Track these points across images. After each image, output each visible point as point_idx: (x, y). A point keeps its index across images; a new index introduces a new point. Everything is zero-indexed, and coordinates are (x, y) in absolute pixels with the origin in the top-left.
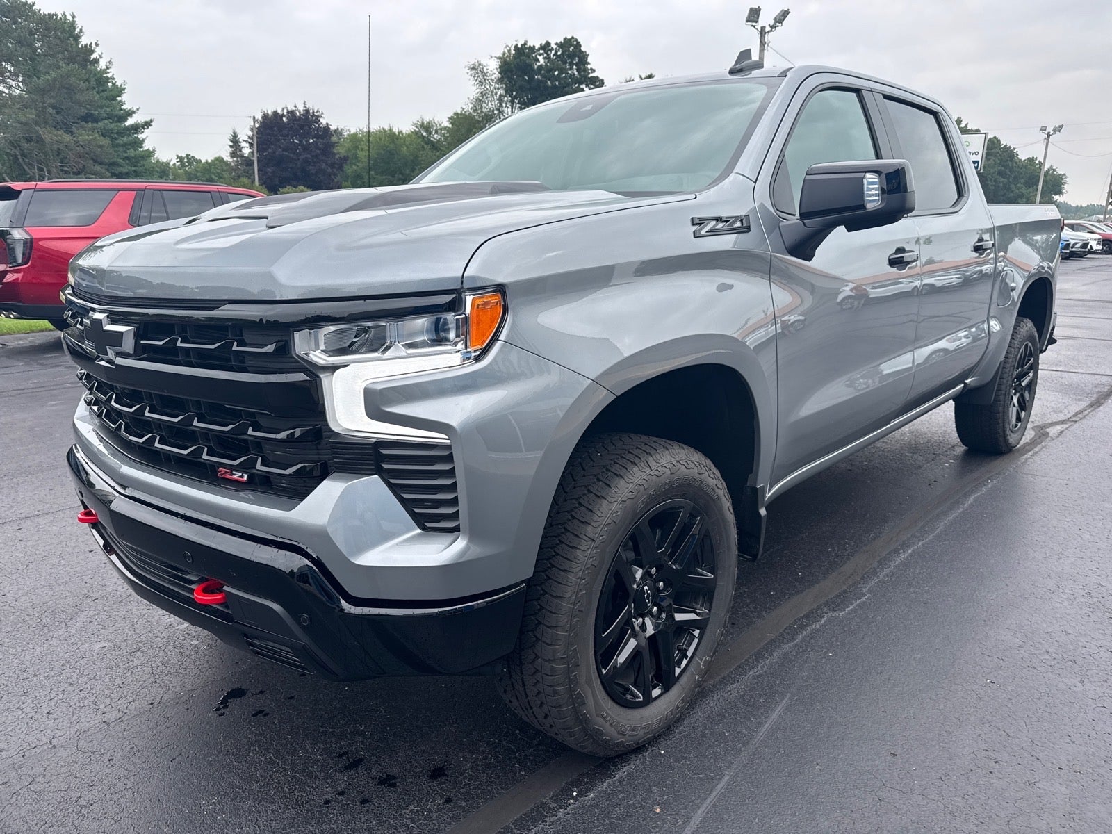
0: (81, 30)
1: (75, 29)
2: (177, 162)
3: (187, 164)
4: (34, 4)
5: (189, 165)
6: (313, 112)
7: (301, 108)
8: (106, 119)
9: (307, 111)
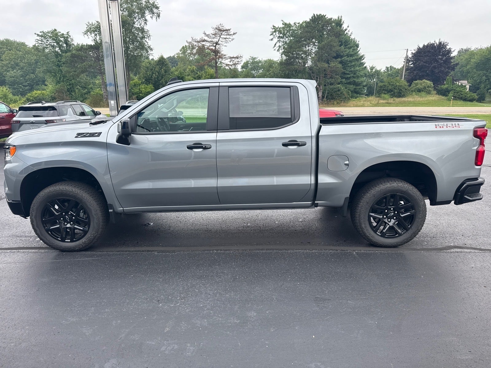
0: (343, 22)
1: (341, 22)
2: (386, 69)
3: (389, 70)
4: (325, 15)
5: (391, 70)
6: (444, 43)
7: (438, 42)
8: (346, 56)
9: (440, 43)
